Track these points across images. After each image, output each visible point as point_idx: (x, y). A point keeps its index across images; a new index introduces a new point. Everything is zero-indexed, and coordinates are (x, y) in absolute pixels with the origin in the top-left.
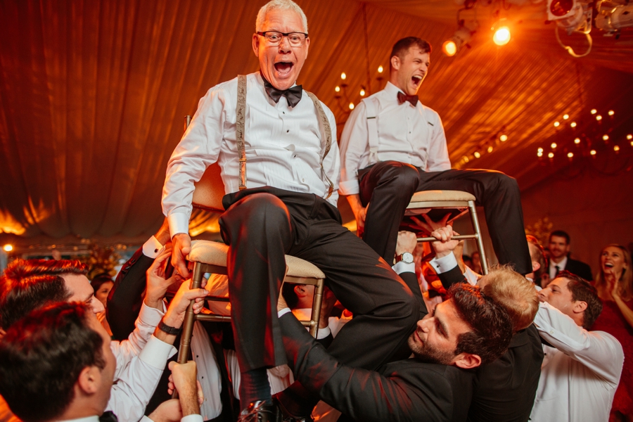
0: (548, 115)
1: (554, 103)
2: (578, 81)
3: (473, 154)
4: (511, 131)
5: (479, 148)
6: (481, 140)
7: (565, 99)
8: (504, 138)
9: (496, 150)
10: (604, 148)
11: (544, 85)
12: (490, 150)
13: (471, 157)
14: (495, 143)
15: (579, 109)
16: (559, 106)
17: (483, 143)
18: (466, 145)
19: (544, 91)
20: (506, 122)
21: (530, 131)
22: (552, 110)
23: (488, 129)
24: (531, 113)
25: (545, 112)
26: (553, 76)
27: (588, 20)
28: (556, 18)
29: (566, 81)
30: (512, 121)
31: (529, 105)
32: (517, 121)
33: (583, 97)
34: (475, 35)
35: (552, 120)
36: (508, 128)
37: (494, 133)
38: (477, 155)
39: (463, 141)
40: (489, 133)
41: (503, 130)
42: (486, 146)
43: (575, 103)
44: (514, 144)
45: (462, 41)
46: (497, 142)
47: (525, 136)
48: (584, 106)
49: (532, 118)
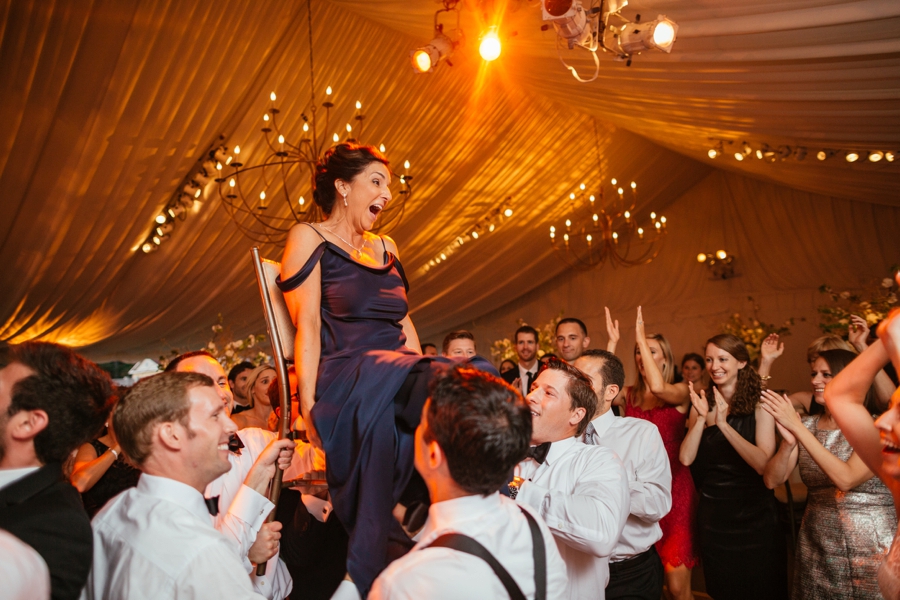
0: (564, 186)
1: (569, 171)
2: (596, 144)
3: (469, 234)
4: (519, 205)
5: (478, 226)
6: (480, 214)
7: (583, 167)
8: (508, 213)
9: (499, 229)
10: (627, 231)
11: (557, 145)
12: (492, 228)
13: (468, 238)
14: (497, 219)
15: (599, 182)
16: (576, 175)
17: (482, 218)
18: (460, 221)
19: (558, 152)
20: (511, 191)
21: (542, 206)
22: (567, 180)
23: (488, 200)
24: (542, 182)
25: (559, 181)
26: (567, 135)
27: (594, 34)
28: (553, 17)
29: (582, 142)
30: (519, 190)
31: (539, 171)
32: (525, 190)
33: (602, 165)
34: (457, 47)
35: (567, 193)
36: (514, 200)
37: (496, 206)
38: (475, 235)
39: (456, 214)
40: (490, 205)
41: (507, 202)
42: (486, 223)
43: (595, 173)
44: (523, 223)
45: (440, 54)
46: (501, 217)
47: (535, 212)
48: (603, 177)
49: (544, 188)
